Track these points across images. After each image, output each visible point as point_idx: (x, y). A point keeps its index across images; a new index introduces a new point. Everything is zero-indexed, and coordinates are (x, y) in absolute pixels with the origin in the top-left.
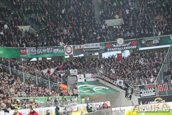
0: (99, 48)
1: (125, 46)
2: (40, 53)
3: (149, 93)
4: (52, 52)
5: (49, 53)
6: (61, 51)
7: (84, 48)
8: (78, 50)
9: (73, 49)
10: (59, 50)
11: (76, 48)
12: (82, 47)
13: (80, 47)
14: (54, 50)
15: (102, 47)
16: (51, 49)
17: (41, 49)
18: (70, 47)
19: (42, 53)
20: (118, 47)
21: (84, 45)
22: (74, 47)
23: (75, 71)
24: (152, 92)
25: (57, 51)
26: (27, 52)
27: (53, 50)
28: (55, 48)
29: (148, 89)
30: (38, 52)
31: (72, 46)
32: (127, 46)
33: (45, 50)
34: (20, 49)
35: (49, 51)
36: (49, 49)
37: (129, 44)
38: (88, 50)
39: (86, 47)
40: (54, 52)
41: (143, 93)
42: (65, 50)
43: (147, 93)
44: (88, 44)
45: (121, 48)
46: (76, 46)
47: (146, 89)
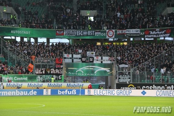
0: (139, 34)
1: (160, 34)
2: (80, 35)
3: (125, 79)
4: (93, 35)
5: (90, 35)
6: (103, 34)
7: (125, 33)
8: (119, 34)
9: (114, 33)
10: (101, 33)
11: (118, 33)
12: (123, 32)
13: (122, 32)
14: (96, 33)
15: (142, 33)
16: (92, 32)
17: (82, 31)
18: (112, 31)
19: (82, 35)
20: (154, 34)
21: (125, 31)
22: (116, 32)
23: (93, 54)
24: (128, 78)
25: (99, 34)
26: (65, 34)
27: (94, 33)
28: (97, 31)
29: (125, 76)
30: (78, 34)
31: (114, 31)
32: (161, 34)
33: (86, 33)
34: (57, 30)
35: (91, 34)
36: (91, 32)
37: (164, 32)
38: (129, 35)
39: (127, 33)
40: (95, 35)
41: (121, 78)
42: (107, 33)
43: (124, 79)
44: (129, 30)
45: (157, 36)
46: (118, 31)
47: (123, 75)
